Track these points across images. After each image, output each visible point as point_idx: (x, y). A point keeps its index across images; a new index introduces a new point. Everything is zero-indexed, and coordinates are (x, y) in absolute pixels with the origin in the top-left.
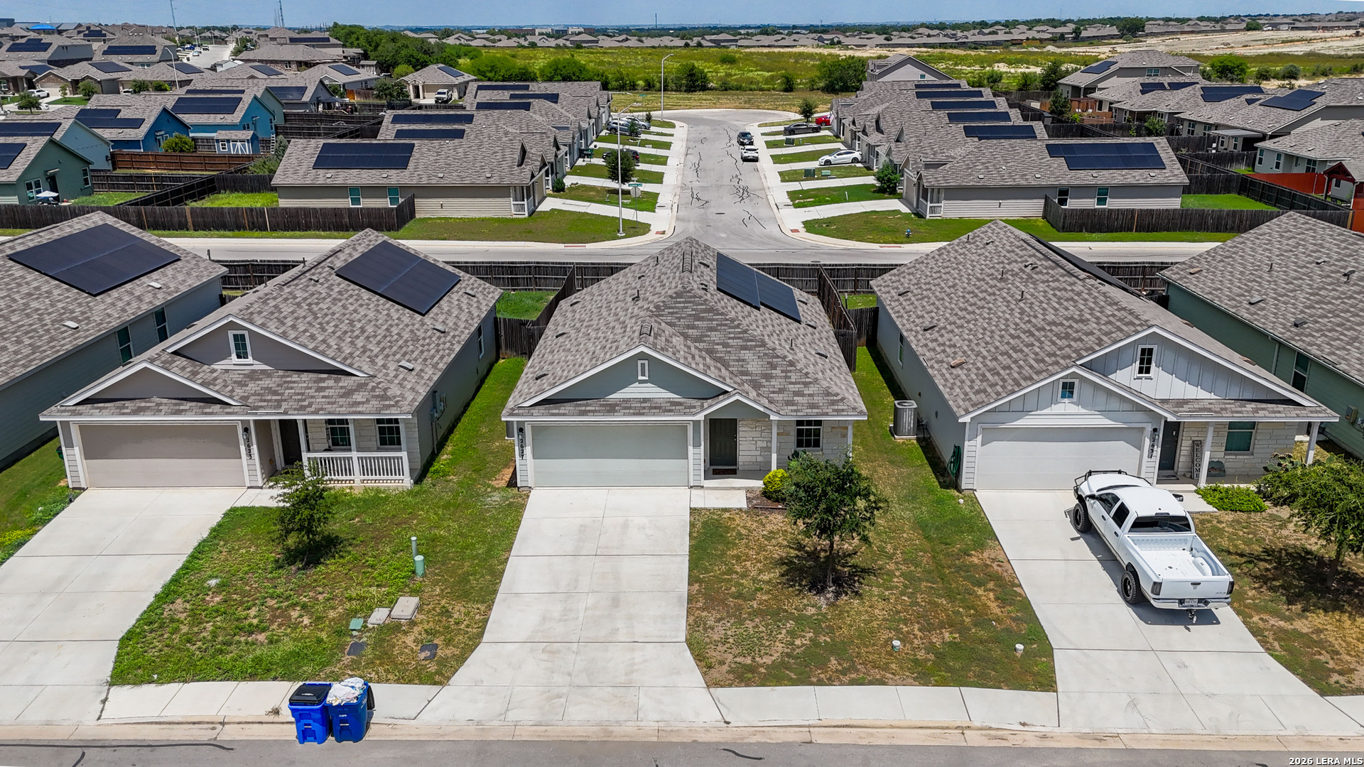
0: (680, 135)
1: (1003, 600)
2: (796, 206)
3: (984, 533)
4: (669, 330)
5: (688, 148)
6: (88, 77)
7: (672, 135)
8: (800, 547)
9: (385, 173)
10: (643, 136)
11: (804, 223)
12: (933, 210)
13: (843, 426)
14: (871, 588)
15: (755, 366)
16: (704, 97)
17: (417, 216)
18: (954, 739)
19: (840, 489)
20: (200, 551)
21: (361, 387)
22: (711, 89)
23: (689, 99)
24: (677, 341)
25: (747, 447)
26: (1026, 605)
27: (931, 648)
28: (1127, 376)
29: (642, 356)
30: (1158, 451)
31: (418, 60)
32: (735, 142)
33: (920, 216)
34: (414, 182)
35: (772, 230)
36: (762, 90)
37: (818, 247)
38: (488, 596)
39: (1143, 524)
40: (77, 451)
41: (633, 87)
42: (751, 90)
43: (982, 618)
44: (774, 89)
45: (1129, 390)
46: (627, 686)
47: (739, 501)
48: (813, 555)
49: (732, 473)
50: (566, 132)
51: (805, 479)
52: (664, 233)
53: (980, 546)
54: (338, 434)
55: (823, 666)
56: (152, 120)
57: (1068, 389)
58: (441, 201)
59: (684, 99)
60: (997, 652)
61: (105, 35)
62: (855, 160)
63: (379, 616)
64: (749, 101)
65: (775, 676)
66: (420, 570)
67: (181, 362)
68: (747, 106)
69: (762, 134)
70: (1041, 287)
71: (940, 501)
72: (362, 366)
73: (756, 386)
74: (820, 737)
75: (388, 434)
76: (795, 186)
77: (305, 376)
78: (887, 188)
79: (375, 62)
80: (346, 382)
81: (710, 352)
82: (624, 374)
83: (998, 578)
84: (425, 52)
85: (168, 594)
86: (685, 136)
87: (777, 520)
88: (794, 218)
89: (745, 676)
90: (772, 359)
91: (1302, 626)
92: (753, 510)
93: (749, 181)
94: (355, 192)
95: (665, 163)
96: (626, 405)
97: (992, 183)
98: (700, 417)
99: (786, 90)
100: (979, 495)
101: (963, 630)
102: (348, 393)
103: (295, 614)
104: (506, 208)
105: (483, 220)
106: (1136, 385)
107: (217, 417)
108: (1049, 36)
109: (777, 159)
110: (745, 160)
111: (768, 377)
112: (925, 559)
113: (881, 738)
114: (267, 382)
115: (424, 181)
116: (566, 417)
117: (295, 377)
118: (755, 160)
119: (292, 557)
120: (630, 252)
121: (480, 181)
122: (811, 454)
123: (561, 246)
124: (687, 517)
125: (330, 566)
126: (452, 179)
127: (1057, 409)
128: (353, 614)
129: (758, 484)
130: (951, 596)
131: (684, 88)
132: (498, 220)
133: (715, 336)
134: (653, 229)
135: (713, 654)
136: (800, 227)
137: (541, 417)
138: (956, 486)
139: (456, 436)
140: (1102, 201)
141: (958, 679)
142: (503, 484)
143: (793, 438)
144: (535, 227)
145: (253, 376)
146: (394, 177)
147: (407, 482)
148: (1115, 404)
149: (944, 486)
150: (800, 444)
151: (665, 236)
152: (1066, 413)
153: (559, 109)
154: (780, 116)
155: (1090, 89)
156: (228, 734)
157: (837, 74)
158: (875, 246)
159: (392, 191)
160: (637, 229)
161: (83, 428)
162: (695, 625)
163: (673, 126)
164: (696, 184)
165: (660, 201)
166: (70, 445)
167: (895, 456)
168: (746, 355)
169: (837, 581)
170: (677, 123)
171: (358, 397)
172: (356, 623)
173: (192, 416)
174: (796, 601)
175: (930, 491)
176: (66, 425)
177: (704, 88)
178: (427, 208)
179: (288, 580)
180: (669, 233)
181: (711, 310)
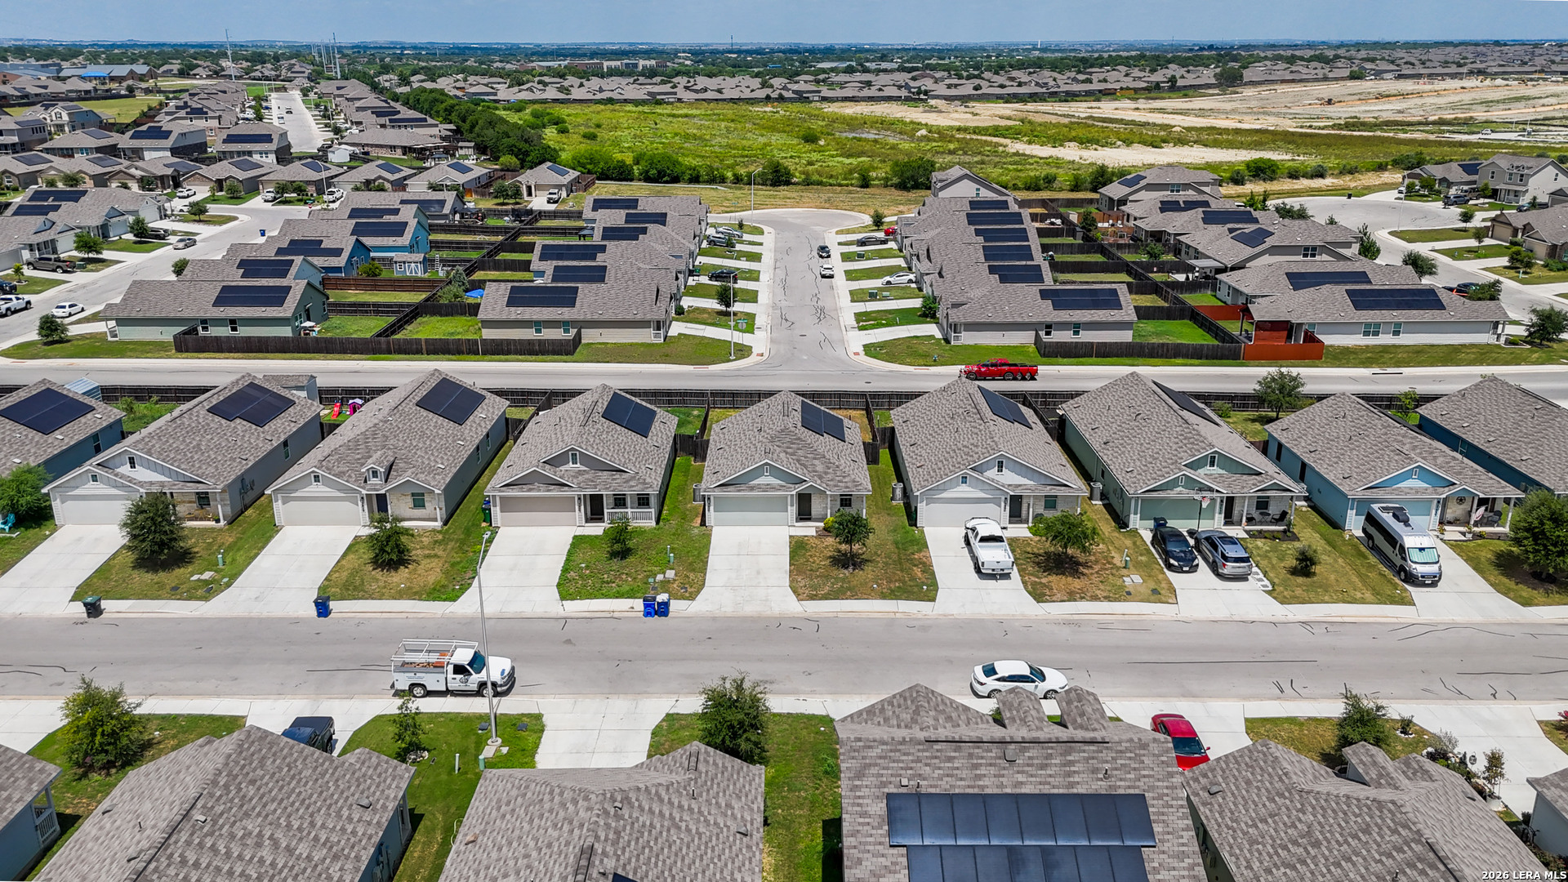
0: (768, 242)
1: (923, 572)
2: (861, 329)
3: (923, 545)
4: (778, 449)
5: (776, 261)
6: (231, 177)
7: (761, 244)
8: (839, 551)
9: (560, 310)
10: (738, 247)
11: (864, 346)
12: (957, 338)
13: (861, 496)
14: (868, 568)
15: (820, 468)
16: (789, 194)
17: (583, 341)
18: (892, 616)
19: (855, 524)
20: (570, 554)
21: (633, 478)
22: (794, 184)
23: (775, 197)
24: (782, 455)
25: (816, 507)
26: (933, 574)
27: (890, 589)
28: (992, 473)
29: (767, 464)
30: (1008, 508)
31: (520, 150)
32: (815, 253)
33: (947, 341)
34: (581, 318)
35: (840, 352)
36: (840, 185)
37: (871, 369)
38: (704, 571)
39: (983, 539)
40: (498, 508)
41: (722, 180)
42: (831, 185)
43: (913, 579)
44: (852, 185)
45: (993, 480)
46: (767, 600)
47: (813, 532)
48: (845, 555)
49: (809, 519)
50: (680, 260)
51: (839, 520)
52: (762, 355)
53: (920, 551)
54: (620, 501)
55: (844, 594)
56: (350, 249)
57: (964, 479)
58: (601, 330)
59: (770, 197)
60: (916, 589)
61: (206, 113)
62: (910, 281)
63: (660, 577)
64: (828, 200)
65: (825, 597)
66: (672, 560)
67: (548, 466)
68: (827, 205)
69: (840, 244)
70: (968, 425)
71: (907, 532)
72: (631, 469)
73: (820, 477)
74: (840, 615)
75: (643, 501)
76: (861, 307)
77: (605, 473)
78: (928, 313)
79: (472, 144)
80: (625, 476)
81: (798, 461)
82: (758, 472)
83: (924, 564)
84: (526, 141)
85: (565, 570)
86: (772, 245)
87: (830, 540)
88: (857, 340)
89: (812, 598)
90: (828, 464)
91: (1044, 580)
92: (819, 536)
93: (826, 302)
94: (538, 325)
95: (757, 280)
96: (759, 487)
97: (997, 320)
98: (794, 493)
99: (862, 187)
100: (926, 530)
101: (904, 582)
102: (627, 481)
103: (624, 577)
104: (647, 336)
105: (631, 345)
106: (996, 478)
107: (567, 493)
108: (1145, 85)
109: (850, 275)
110: (824, 276)
111: (826, 473)
112: (895, 557)
113: (864, 615)
114: (587, 476)
115: (589, 317)
116: (731, 493)
117: (600, 474)
118: (831, 277)
119: (614, 555)
120: (741, 373)
121: (630, 317)
122: (847, 510)
123: (690, 368)
124: (788, 539)
125: (631, 559)
126: (608, 316)
127: (959, 489)
128: (648, 577)
129: (821, 525)
130: (902, 571)
131: (769, 182)
132: (642, 345)
133: (800, 452)
134: (755, 351)
135: (800, 591)
136: (860, 350)
137: (719, 493)
138: (916, 525)
139: (667, 501)
140: (1076, 333)
141: (897, 598)
142: (698, 525)
143: (839, 503)
144: (670, 352)
145: (580, 473)
146: (565, 313)
147: (653, 523)
148: (987, 487)
149: (910, 525)
150: (842, 505)
151: (764, 358)
152: (964, 491)
153: (670, 232)
154: (855, 218)
155: (1123, 201)
156: (616, 615)
157: (908, 174)
158: (911, 369)
159: (565, 324)
160: (743, 351)
161: (501, 498)
162: (792, 582)
163: (761, 232)
164: (784, 303)
165: (758, 322)
166: (495, 506)
167: (890, 511)
168: (816, 462)
169: (854, 565)
170: (766, 229)
171: (632, 483)
172: (651, 580)
173: (556, 492)
174: (836, 572)
175: (904, 528)
176: (494, 496)
177: (788, 183)
178: (590, 336)
179: (616, 564)
180: (766, 355)
181: (799, 439)
